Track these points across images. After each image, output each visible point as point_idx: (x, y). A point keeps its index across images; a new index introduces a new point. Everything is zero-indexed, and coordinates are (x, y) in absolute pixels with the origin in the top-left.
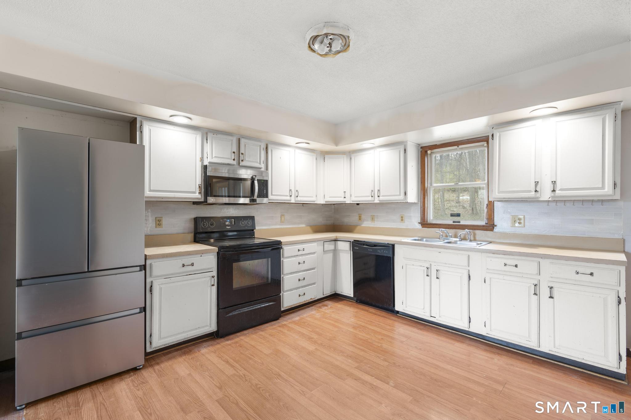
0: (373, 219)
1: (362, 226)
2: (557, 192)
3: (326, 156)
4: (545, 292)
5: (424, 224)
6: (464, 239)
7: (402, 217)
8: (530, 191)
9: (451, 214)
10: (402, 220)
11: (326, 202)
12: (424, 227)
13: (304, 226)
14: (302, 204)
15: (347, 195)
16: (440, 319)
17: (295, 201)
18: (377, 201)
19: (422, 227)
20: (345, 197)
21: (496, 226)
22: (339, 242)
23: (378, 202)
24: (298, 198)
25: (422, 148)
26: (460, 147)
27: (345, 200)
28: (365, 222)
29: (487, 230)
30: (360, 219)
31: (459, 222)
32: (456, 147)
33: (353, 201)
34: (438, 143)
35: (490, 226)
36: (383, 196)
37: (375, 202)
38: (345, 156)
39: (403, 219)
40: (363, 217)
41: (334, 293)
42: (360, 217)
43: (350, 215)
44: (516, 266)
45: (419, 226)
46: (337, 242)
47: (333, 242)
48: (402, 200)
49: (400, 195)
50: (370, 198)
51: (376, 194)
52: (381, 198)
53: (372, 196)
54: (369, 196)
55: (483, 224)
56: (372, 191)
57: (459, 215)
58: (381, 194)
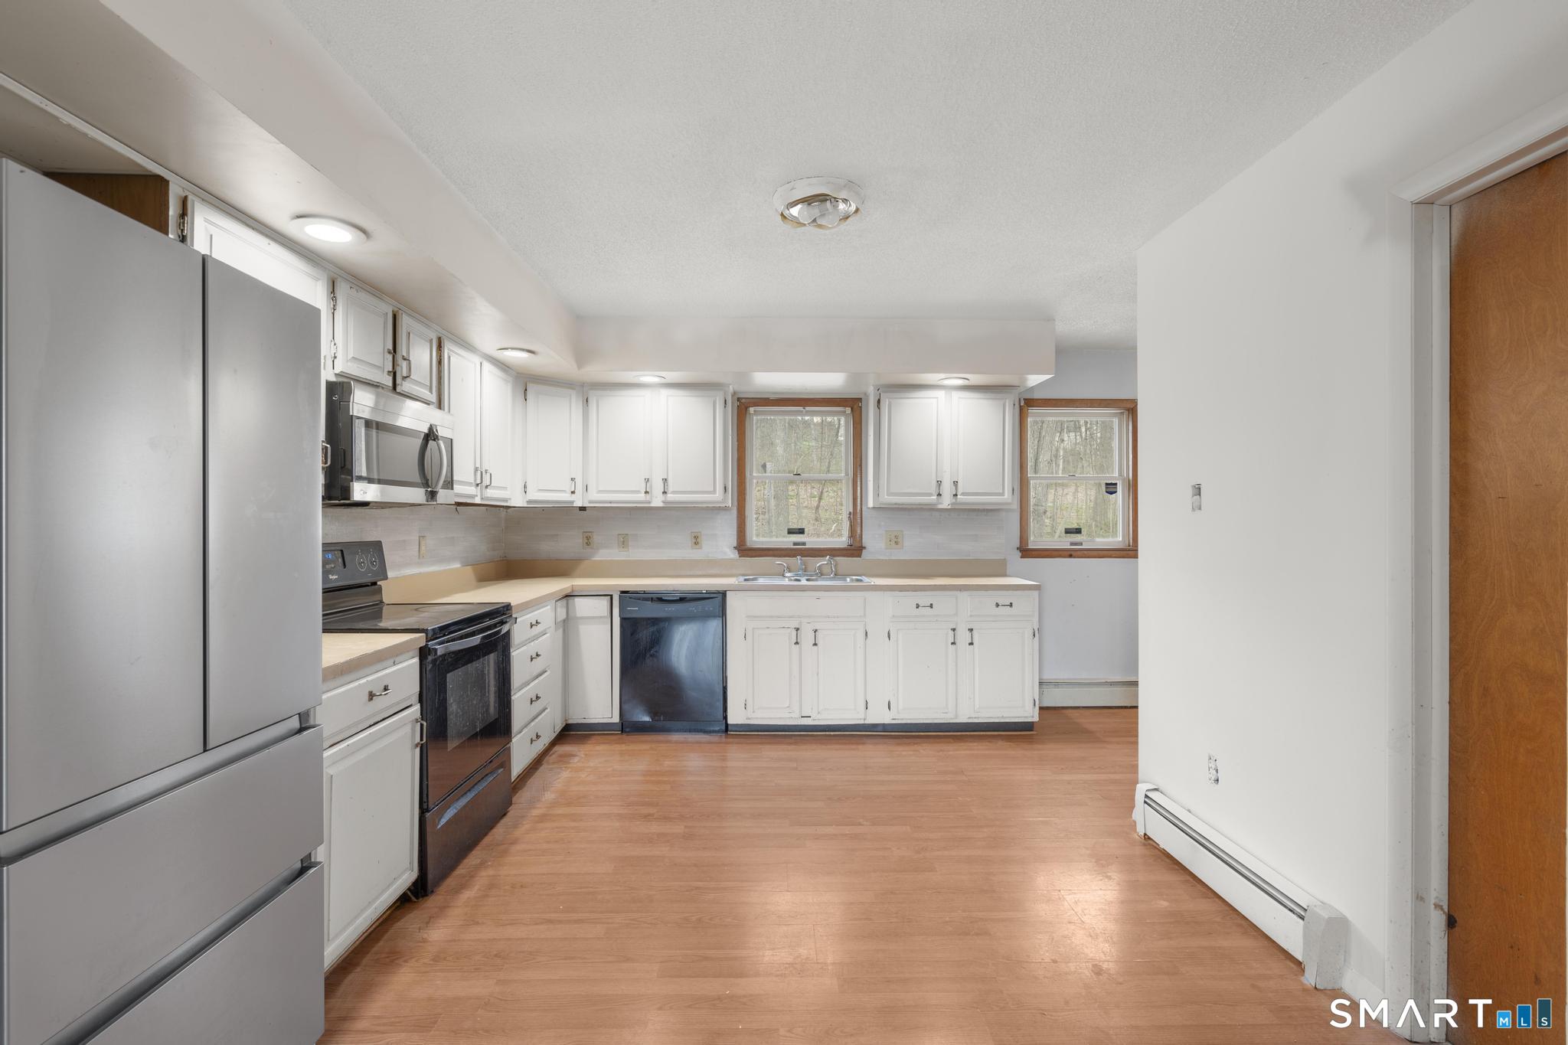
0: (624, 543)
1: (597, 558)
2: (959, 497)
3: (532, 388)
4: (963, 637)
5: (744, 549)
6: (821, 574)
7: (696, 538)
8: (931, 495)
9: (789, 529)
10: (696, 543)
11: (529, 502)
12: (744, 557)
15: (579, 489)
16: (819, 717)
17: (482, 499)
18: (657, 501)
19: (740, 557)
20: (573, 492)
21: (865, 548)
22: (577, 600)
23: (661, 505)
24: (488, 490)
25: (739, 400)
26: (808, 408)
27: (573, 498)
28: (603, 552)
29: (852, 556)
30: (588, 544)
31: (804, 544)
32: (801, 408)
33: (590, 502)
34: (772, 397)
35: (855, 549)
36: (674, 492)
37: (652, 505)
38: (573, 393)
39: (699, 540)
40: (596, 538)
41: (565, 722)
42: (588, 538)
43: (557, 535)
44: (931, 606)
45: (733, 555)
46: (571, 600)
47: (564, 601)
48: (718, 502)
49: (714, 492)
50: (642, 497)
51: (657, 487)
52: (670, 497)
53: (646, 492)
54: (638, 492)
55: (845, 546)
56: (647, 480)
57: (801, 531)
58: (671, 488)
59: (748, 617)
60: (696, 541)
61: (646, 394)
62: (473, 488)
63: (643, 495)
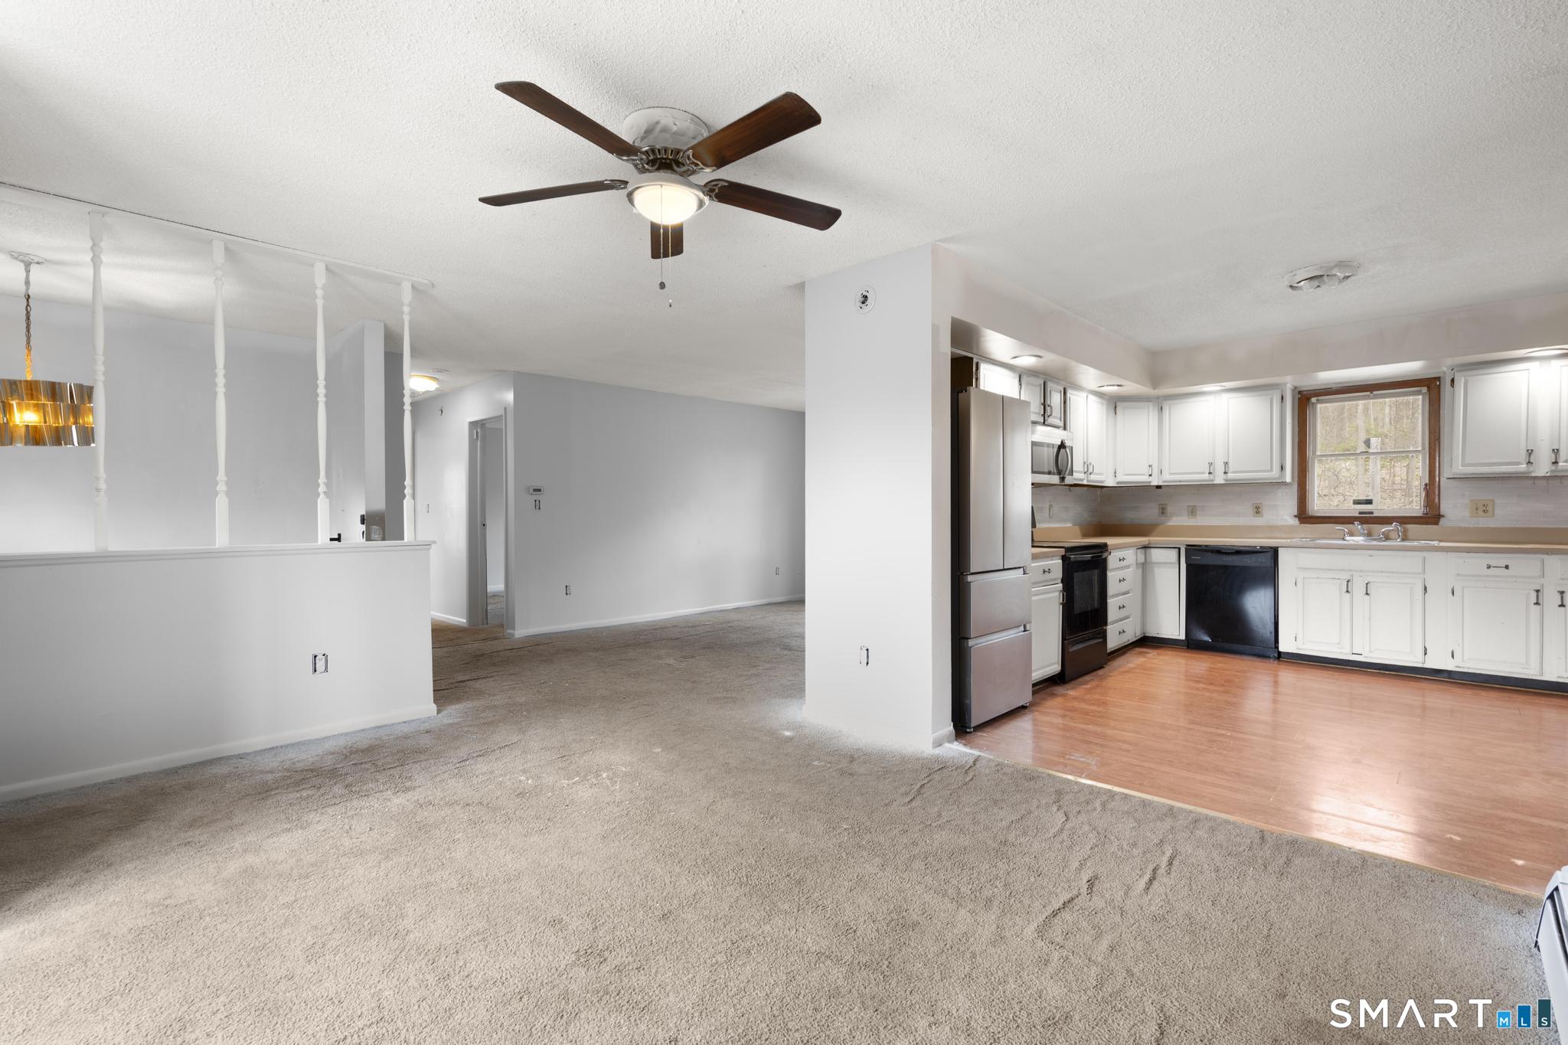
0: (1192, 512)
1: (1170, 523)
2: (1560, 464)
3: (1120, 406)
4: (1551, 598)
5: (1304, 516)
6: (1387, 538)
7: (1257, 508)
8: (1519, 463)
9: (1354, 500)
11: (1118, 483)
12: (1303, 523)
13: (1070, 525)
14: (1068, 487)
15: (1155, 472)
16: (1370, 655)
17: (1088, 481)
18: (1219, 479)
19: (1301, 523)
20: (1150, 475)
21: (1443, 516)
22: (1152, 550)
23: (1223, 482)
24: (1092, 476)
25: (1300, 392)
26: (1375, 393)
27: (1151, 479)
28: (1174, 518)
29: (1427, 523)
30: (1163, 513)
31: (1372, 513)
32: (1368, 393)
33: (1164, 482)
35: (1432, 516)
36: (1233, 472)
37: (1215, 482)
38: (1150, 405)
39: (1260, 510)
40: (1169, 509)
41: (1143, 635)
42: (1163, 509)
43: (1139, 506)
44: (1507, 567)
45: (1296, 522)
46: (1148, 550)
47: (1143, 550)
48: (1276, 478)
49: (1271, 470)
50: (1206, 476)
51: (1219, 469)
52: (1230, 476)
53: (1210, 473)
54: (1204, 473)
55: (1420, 514)
56: (1211, 464)
57: (1369, 502)
58: (1231, 468)
59: (1298, 568)
60: (1258, 511)
61: (1211, 398)
62: (1083, 475)
63: (1207, 475)
